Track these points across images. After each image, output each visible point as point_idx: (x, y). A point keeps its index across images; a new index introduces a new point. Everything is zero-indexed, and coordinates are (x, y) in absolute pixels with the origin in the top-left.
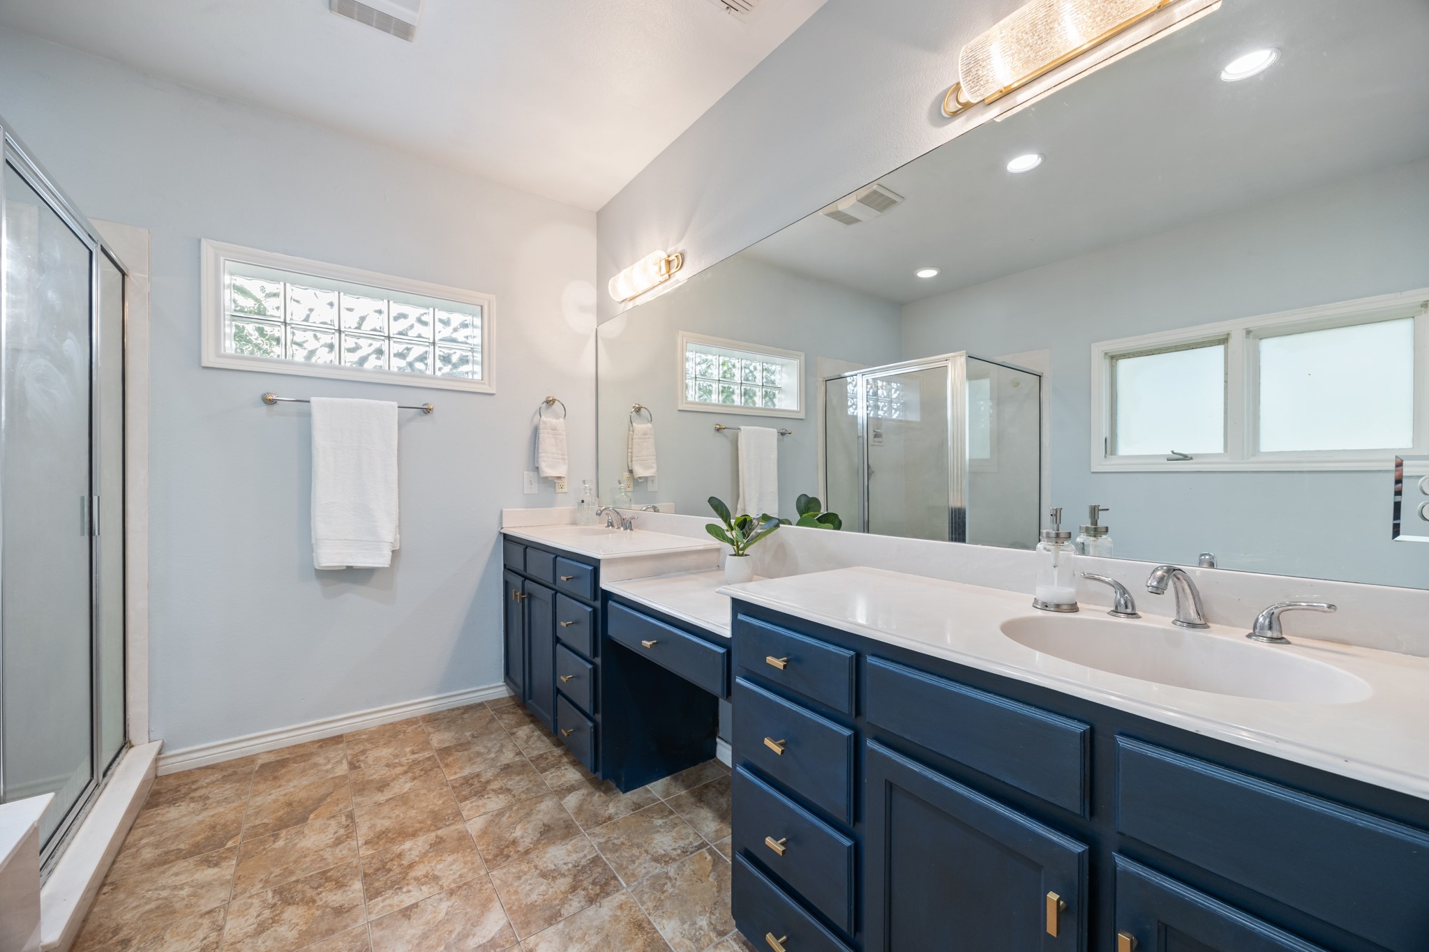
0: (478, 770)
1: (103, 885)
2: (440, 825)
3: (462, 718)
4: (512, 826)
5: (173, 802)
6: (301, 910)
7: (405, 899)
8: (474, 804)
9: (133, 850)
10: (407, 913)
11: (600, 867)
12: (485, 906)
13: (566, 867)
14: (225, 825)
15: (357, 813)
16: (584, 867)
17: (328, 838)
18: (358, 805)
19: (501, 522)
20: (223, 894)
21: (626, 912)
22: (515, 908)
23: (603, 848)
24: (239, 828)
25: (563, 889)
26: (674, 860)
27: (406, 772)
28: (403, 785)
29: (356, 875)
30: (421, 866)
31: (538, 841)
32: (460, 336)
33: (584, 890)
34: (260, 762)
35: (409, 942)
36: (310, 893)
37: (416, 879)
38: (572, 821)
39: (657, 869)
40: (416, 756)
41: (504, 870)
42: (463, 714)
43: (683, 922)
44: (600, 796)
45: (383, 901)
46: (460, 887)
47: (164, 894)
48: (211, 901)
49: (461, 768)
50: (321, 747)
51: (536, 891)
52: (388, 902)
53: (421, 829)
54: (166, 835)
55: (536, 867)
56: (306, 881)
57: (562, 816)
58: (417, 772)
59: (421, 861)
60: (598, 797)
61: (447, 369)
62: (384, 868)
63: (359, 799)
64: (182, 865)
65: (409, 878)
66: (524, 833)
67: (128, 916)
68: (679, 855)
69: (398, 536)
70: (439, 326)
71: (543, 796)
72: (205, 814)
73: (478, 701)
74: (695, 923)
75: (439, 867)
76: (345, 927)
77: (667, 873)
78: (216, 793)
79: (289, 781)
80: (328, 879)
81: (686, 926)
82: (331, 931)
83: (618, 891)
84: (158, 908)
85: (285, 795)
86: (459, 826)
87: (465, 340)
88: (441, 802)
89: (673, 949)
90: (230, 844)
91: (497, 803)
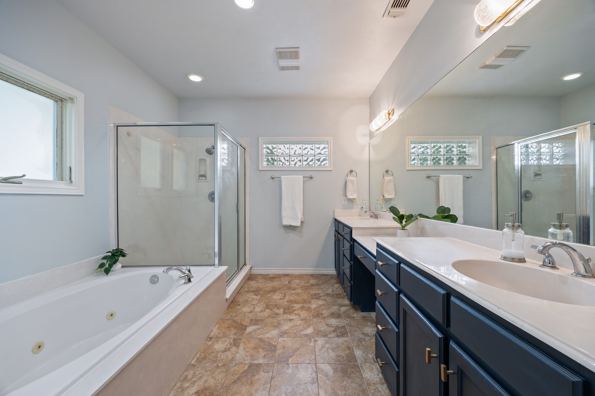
0: (320, 292)
1: (238, 293)
2: (305, 303)
3: (320, 277)
4: (324, 310)
5: (252, 280)
6: (270, 311)
7: (291, 317)
8: (315, 301)
9: (244, 288)
10: (291, 320)
11: (344, 329)
12: (309, 326)
13: (334, 325)
14: (260, 288)
15: (287, 294)
16: (339, 327)
17: (279, 297)
18: (288, 292)
19: (334, 214)
20: (256, 302)
21: (347, 343)
22: (316, 329)
23: (347, 324)
24: (262, 290)
25: (331, 330)
26: (369, 336)
27: (301, 288)
28: (299, 291)
29: (282, 308)
30: (297, 311)
31: (329, 316)
32: (323, 152)
33: (337, 333)
34: (270, 276)
35: (289, 326)
36: (272, 308)
37: (295, 314)
38: (341, 314)
39: (362, 336)
40: (305, 284)
41: (317, 320)
42: (321, 276)
43: (364, 353)
44: (353, 310)
45: (286, 315)
46: (304, 319)
47: (247, 298)
48: (255, 302)
49: (315, 291)
50: (283, 276)
51: (323, 327)
52: (287, 316)
53: (300, 303)
54: (250, 287)
55: (326, 322)
56: (272, 305)
57: (339, 312)
58: (304, 289)
59: (297, 310)
60: (352, 311)
61: (319, 163)
62: (289, 308)
63: (288, 291)
64: (251, 294)
65: (293, 313)
66: (326, 313)
67: (241, 300)
68: (372, 336)
69: (303, 217)
70: (316, 150)
71: (335, 305)
72: (257, 284)
73: (327, 273)
74: (368, 355)
75: (301, 313)
76: (277, 318)
77: (365, 339)
78: (260, 281)
79: (275, 282)
80: (276, 306)
81: (364, 355)
82: (274, 317)
83: (347, 337)
84: (245, 300)
85: (273, 285)
86: (309, 305)
87: (324, 153)
88: (307, 298)
89: (357, 358)
90: (260, 292)
91: (321, 303)
